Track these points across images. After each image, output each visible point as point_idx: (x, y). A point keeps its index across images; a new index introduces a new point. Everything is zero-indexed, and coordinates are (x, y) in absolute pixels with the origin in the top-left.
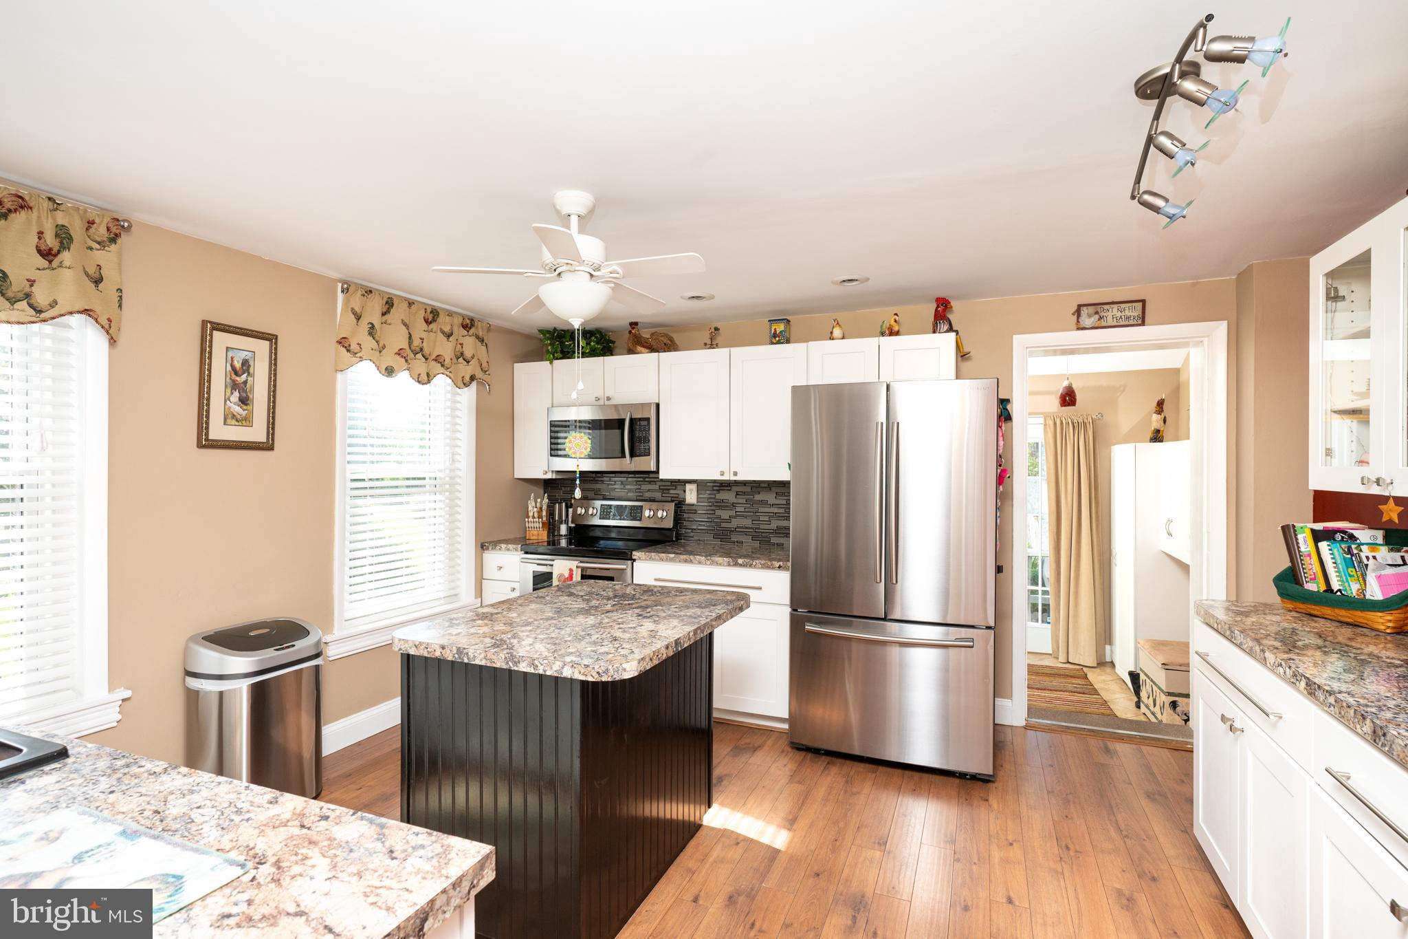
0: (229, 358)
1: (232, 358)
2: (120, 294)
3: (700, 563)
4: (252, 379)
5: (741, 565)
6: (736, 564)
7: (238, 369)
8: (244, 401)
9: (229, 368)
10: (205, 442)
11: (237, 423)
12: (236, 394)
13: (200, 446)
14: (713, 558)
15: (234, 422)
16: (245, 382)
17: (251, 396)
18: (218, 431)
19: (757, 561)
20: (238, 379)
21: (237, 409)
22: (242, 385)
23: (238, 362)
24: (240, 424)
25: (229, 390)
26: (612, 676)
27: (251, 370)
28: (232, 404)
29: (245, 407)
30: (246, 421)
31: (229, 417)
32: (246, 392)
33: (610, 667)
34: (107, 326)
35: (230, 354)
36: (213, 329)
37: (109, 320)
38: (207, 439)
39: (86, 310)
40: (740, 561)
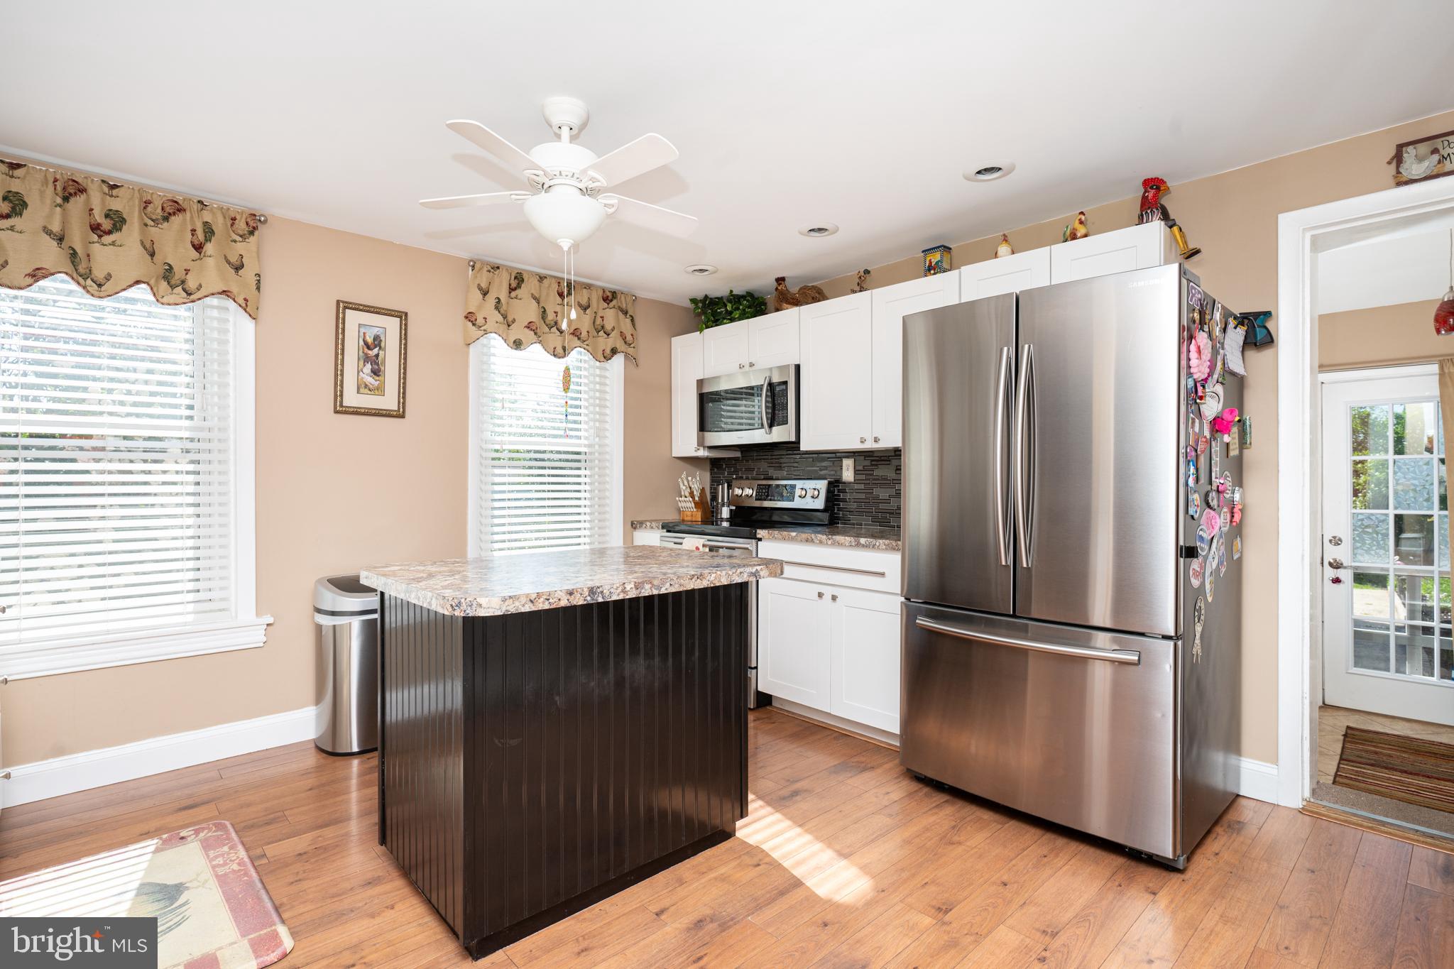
0: (362, 334)
1: (364, 333)
2: (258, 278)
3: (821, 542)
4: (383, 352)
5: (863, 546)
6: (858, 545)
7: (370, 343)
8: (376, 372)
9: (362, 343)
10: (341, 409)
11: (369, 392)
12: (369, 366)
13: (336, 412)
14: (834, 537)
15: (367, 391)
16: (377, 356)
17: (382, 368)
18: (352, 398)
19: (881, 541)
20: (370, 352)
21: (370, 380)
22: (374, 358)
23: (370, 337)
24: (372, 393)
25: (361, 363)
26: (465, 611)
27: (383, 345)
28: (364, 376)
29: (377, 378)
30: (379, 390)
31: (361, 387)
32: (378, 365)
33: (463, 600)
34: (244, 305)
35: (362, 330)
36: (345, 308)
37: (246, 300)
38: (341, 406)
39: (224, 291)
40: (863, 541)
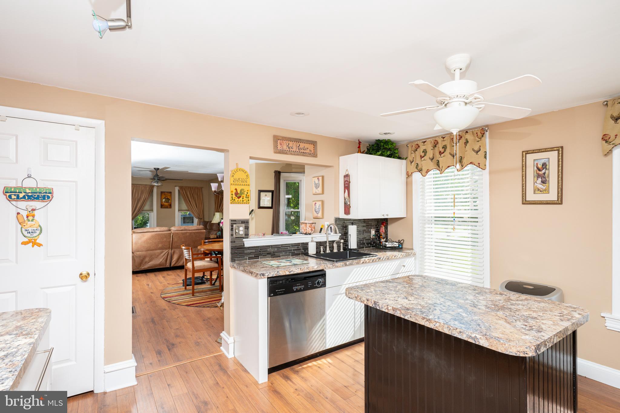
0: (535, 164)
1: (537, 164)
2: (485, 153)
4: (548, 171)
7: (540, 168)
8: (543, 182)
9: (536, 168)
10: (525, 202)
11: (540, 193)
12: (540, 180)
13: (523, 204)
15: (539, 192)
16: (544, 173)
17: (548, 179)
18: (531, 197)
20: (540, 172)
21: (540, 186)
22: (542, 175)
23: (540, 165)
24: (542, 193)
25: (536, 178)
27: (547, 167)
28: (538, 184)
29: (545, 185)
30: (547, 191)
31: (537, 190)
32: (545, 178)
34: (478, 166)
35: (536, 162)
36: (526, 154)
37: (479, 164)
38: (526, 201)
39: (471, 163)
